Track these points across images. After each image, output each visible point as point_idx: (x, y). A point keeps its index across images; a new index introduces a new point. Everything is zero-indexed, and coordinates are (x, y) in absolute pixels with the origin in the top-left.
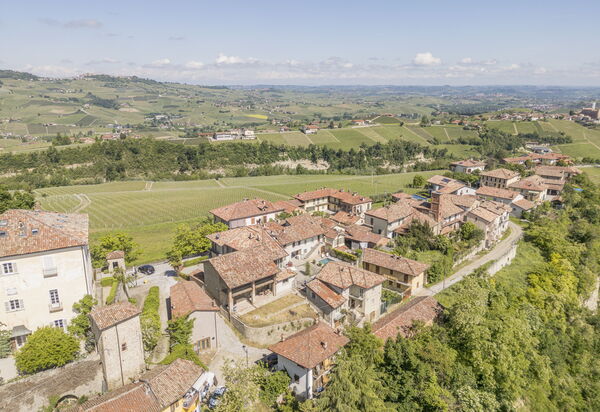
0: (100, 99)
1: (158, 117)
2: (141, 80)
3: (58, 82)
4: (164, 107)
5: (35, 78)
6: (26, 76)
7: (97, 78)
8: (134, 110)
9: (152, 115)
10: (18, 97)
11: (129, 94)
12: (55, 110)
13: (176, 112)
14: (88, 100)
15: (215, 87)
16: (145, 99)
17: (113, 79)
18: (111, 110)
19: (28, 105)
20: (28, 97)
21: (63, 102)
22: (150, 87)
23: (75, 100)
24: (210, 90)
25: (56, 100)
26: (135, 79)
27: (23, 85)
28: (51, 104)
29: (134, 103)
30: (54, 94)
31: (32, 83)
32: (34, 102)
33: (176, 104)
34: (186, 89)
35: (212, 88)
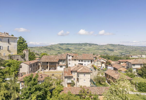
0: (110, 49)
1: (123, 54)
2: (120, 45)
3: (102, 46)
4: (125, 51)
5: (98, 45)
6: (96, 45)
7: (110, 45)
8: (117, 52)
9: (122, 53)
10: (93, 48)
11: (117, 48)
12: (100, 51)
13: (128, 52)
14: (107, 49)
15: (142, 47)
16: (121, 49)
17: (114, 45)
18: (112, 52)
19: (95, 50)
20: (95, 49)
21: (102, 50)
22: (122, 47)
23: (104, 49)
24: (140, 48)
25: (100, 49)
26: (119, 45)
27: (95, 46)
28: (99, 50)
29: (118, 50)
30: (101, 48)
31: (97, 46)
32: (96, 50)
33: (129, 51)
34: (132, 47)
35: (141, 47)
